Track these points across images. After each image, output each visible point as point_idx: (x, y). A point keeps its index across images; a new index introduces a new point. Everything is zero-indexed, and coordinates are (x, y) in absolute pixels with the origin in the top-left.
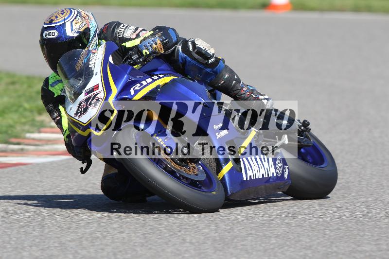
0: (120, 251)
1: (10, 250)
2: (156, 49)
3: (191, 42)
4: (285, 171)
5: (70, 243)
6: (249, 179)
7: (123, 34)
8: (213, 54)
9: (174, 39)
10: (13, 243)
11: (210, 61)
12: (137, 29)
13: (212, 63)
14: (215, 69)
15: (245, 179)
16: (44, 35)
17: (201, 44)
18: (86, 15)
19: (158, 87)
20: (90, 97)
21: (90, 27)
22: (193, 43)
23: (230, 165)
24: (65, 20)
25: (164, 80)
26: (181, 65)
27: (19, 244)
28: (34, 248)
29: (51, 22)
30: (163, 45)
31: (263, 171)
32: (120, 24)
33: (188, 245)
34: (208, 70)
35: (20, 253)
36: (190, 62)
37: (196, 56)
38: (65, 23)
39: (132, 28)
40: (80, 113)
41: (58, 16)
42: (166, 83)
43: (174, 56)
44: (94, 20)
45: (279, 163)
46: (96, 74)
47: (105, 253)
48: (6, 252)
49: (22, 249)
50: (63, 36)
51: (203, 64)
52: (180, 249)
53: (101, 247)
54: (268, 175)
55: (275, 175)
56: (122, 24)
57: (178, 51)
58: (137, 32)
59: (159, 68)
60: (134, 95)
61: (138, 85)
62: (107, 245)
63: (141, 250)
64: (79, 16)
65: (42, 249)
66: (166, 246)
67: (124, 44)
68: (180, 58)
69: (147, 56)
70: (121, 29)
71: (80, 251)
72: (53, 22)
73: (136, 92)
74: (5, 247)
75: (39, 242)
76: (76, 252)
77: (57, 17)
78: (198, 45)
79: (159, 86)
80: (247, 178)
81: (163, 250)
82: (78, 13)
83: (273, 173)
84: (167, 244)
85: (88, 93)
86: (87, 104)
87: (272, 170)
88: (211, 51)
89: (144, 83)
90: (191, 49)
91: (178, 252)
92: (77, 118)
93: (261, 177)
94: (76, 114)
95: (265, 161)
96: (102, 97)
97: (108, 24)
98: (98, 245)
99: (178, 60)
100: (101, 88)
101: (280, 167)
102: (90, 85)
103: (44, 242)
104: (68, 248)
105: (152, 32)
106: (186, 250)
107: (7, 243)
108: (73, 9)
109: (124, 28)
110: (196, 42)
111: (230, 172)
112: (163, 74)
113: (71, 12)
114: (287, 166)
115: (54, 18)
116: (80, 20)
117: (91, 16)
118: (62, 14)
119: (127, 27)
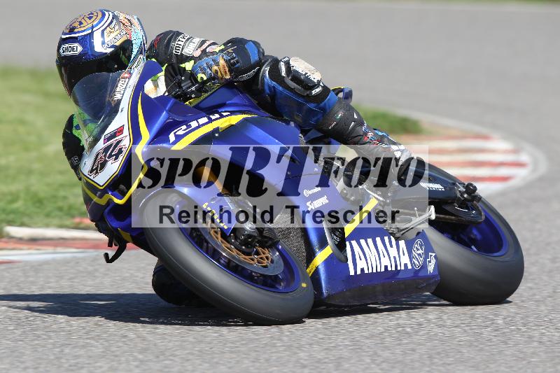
0: (439, 353)
1: (281, 349)
2: (216, 72)
3: (284, 62)
4: (430, 262)
5: (368, 341)
6: (359, 272)
7: (182, 49)
8: (319, 82)
9: (254, 58)
10: (285, 339)
11: (314, 92)
12: (203, 42)
13: (317, 95)
14: (322, 105)
15: (352, 273)
16: (61, 51)
17: (300, 66)
18: (126, 20)
19: (216, 130)
20: (111, 145)
21: (132, 39)
22: (287, 64)
23: (328, 251)
24: (93, 27)
25: (230, 120)
26: (269, 98)
27: (294, 341)
28: (316, 347)
29: (72, 30)
30: (229, 67)
31: (385, 261)
32: (178, 34)
33: (535, 344)
34: (312, 106)
35: (296, 353)
36: (281, 93)
37: (293, 85)
38: (92, 32)
39: (197, 40)
40: (96, 169)
41: (83, 21)
42: (232, 125)
43: (257, 84)
44: (140, 28)
45: (418, 250)
46: (122, 111)
47: (416, 356)
48: (275, 352)
49: (298, 348)
50: (89, 52)
51: (303, 97)
52: (524, 350)
53: (411, 346)
54: (396, 266)
55: (410, 267)
56: (182, 34)
57: (264, 76)
58: (204, 47)
59: (228, 102)
60: (174, 143)
61: (184, 127)
62: (420, 344)
63: (468, 352)
64: (115, 22)
65: (326, 349)
66: (504, 346)
67: (183, 65)
68: (266, 88)
69: (204, 82)
70: (180, 43)
71: (380, 352)
72: (76, 30)
73: (179, 138)
74: (274, 346)
75: (322, 339)
76: (375, 353)
77: (81, 23)
78: (294, 68)
79: (218, 128)
80: (356, 272)
81: (500, 352)
82: (115, 17)
83: (406, 265)
84: (506, 343)
85: (109, 139)
86: (105, 156)
87: (405, 259)
88: (315, 77)
89: (194, 124)
90: (283, 74)
91: (521, 356)
92: (91, 178)
93: (383, 270)
94: (91, 171)
95: (392, 246)
96: (127, 146)
97: (161, 34)
98: (407, 344)
99: (263, 90)
100: (126, 132)
101: (419, 255)
102: (112, 128)
103: (330, 339)
104: (364, 348)
105: (223, 47)
106: (533, 353)
107: (278, 340)
108: (107, 11)
109: (184, 40)
110: (292, 63)
111: (328, 262)
112: (228, 112)
113: (104, 15)
114: (434, 254)
115: (76, 24)
116: (117, 27)
117: (135, 21)
118: (90, 18)
119: (188, 39)
